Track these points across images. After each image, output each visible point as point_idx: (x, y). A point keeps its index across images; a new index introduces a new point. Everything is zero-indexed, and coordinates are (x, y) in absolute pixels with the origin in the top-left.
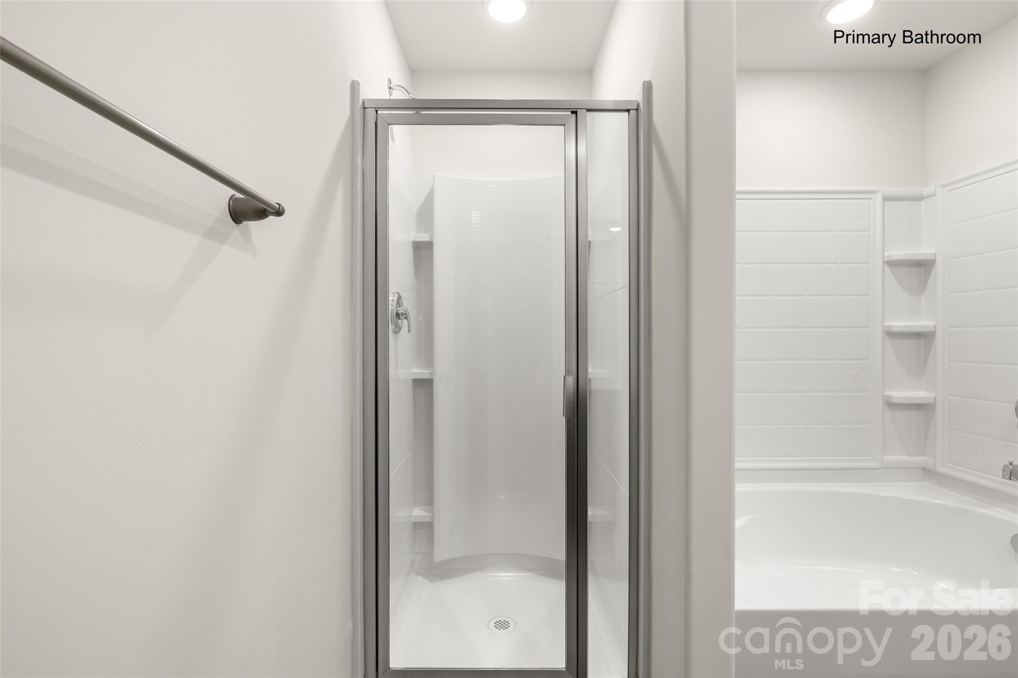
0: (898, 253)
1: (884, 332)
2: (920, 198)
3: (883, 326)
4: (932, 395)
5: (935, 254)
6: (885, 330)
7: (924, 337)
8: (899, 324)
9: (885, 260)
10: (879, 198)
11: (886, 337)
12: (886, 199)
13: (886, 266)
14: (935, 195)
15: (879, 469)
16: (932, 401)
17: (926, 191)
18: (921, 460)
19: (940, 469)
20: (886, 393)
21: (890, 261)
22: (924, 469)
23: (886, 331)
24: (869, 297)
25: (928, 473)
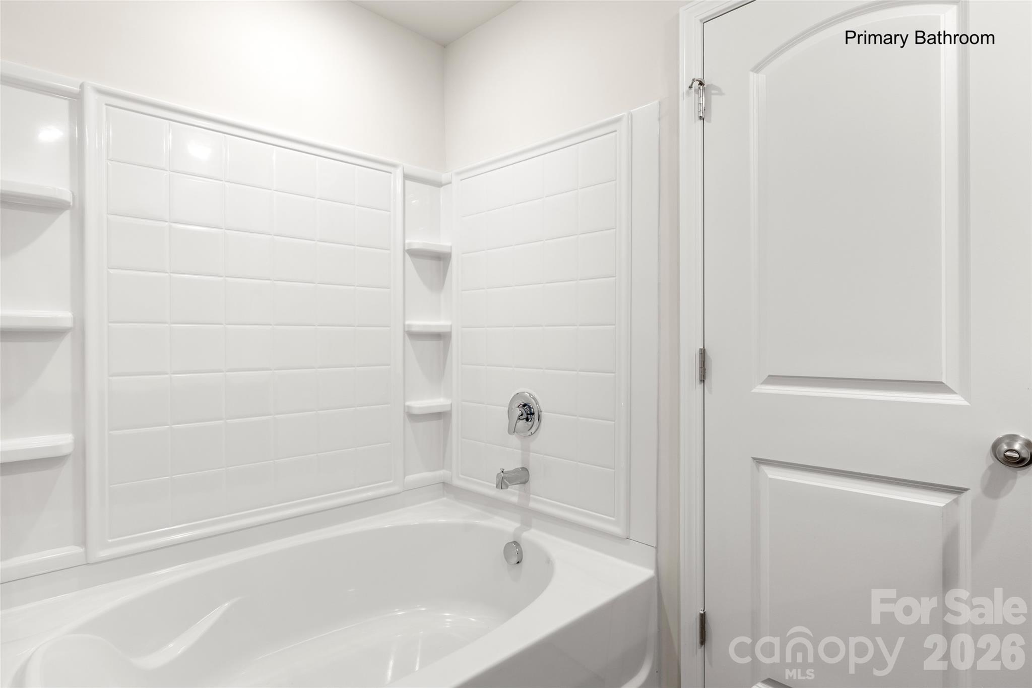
0: (417, 241)
1: (404, 331)
2: (439, 185)
3: (404, 325)
4: (448, 402)
5: (451, 247)
6: (406, 329)
7: (441, 337)
8: (419, 323)
9: (406, 248)
10: (399, 173)
11: (407, 337)
12: (406, 177)
13: (407, 256)
14: (450, 183)
15: (399, 493)
16: (449, 409)
17: (444, 177)
18: (441, 473)
19: (457, 482)
20: (408, 403)
21: (411, 249)
22: (444, 483)
23: (407, 331)
24: (389, 290)
25: (446, 487)
